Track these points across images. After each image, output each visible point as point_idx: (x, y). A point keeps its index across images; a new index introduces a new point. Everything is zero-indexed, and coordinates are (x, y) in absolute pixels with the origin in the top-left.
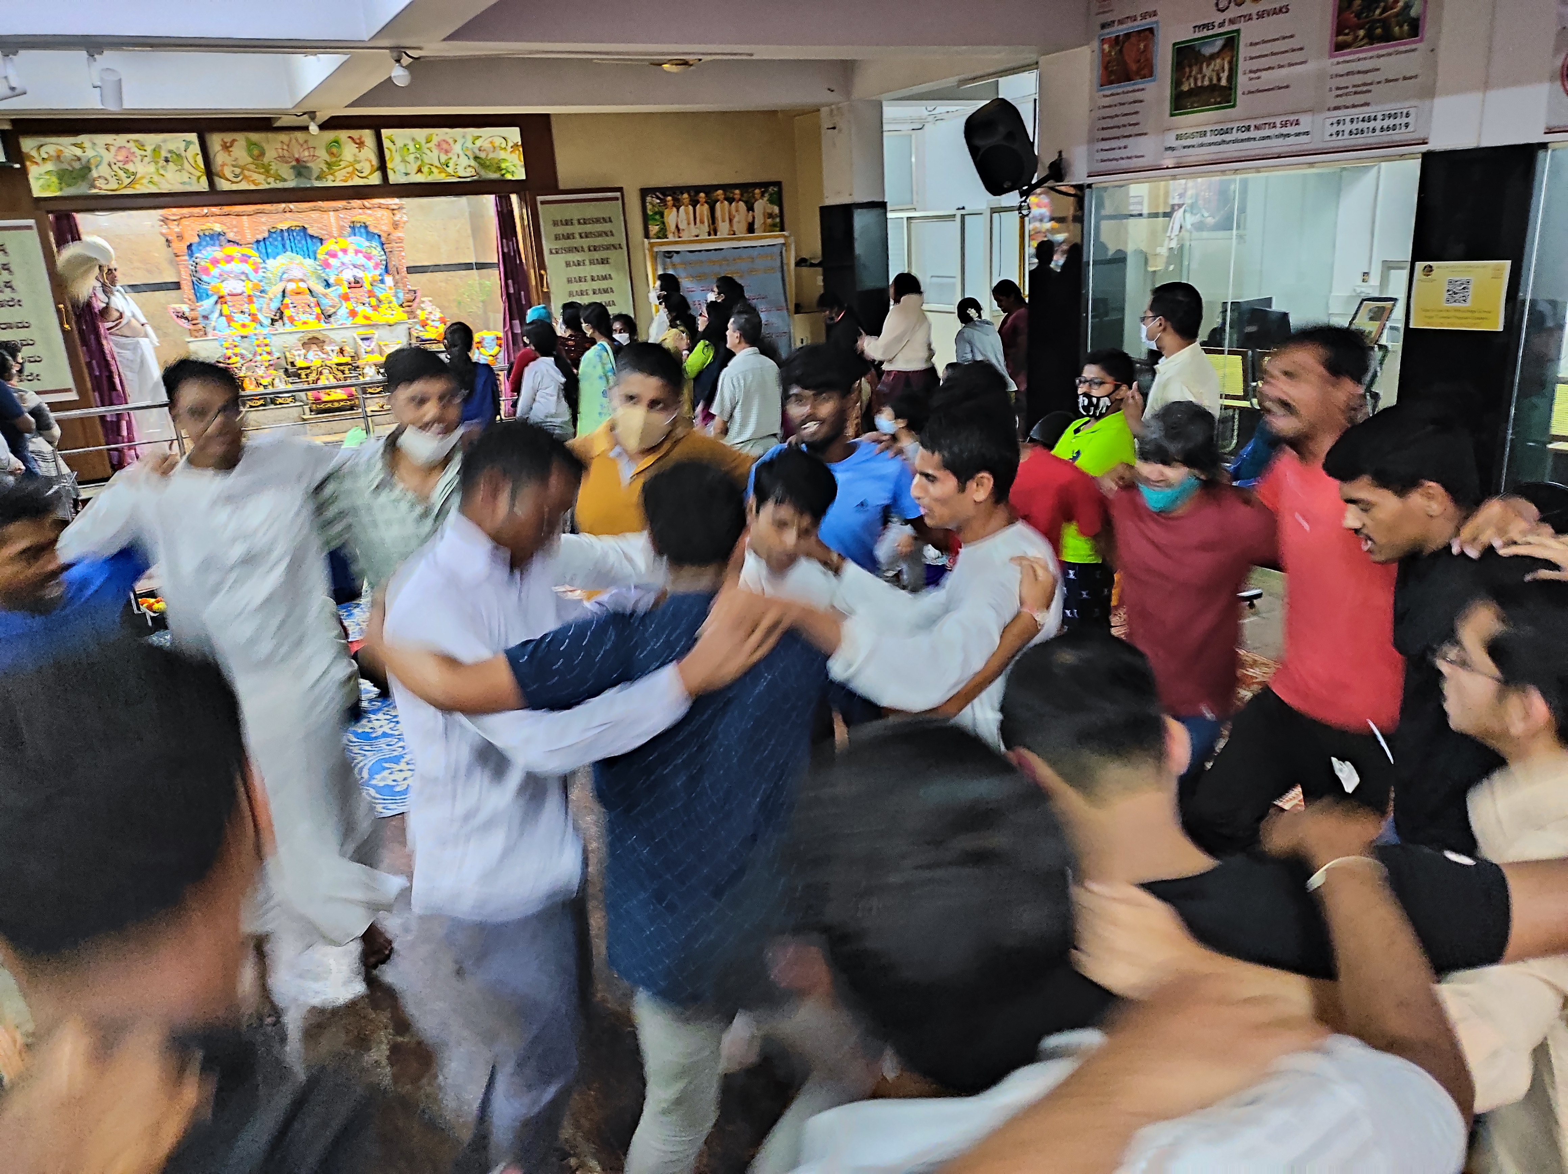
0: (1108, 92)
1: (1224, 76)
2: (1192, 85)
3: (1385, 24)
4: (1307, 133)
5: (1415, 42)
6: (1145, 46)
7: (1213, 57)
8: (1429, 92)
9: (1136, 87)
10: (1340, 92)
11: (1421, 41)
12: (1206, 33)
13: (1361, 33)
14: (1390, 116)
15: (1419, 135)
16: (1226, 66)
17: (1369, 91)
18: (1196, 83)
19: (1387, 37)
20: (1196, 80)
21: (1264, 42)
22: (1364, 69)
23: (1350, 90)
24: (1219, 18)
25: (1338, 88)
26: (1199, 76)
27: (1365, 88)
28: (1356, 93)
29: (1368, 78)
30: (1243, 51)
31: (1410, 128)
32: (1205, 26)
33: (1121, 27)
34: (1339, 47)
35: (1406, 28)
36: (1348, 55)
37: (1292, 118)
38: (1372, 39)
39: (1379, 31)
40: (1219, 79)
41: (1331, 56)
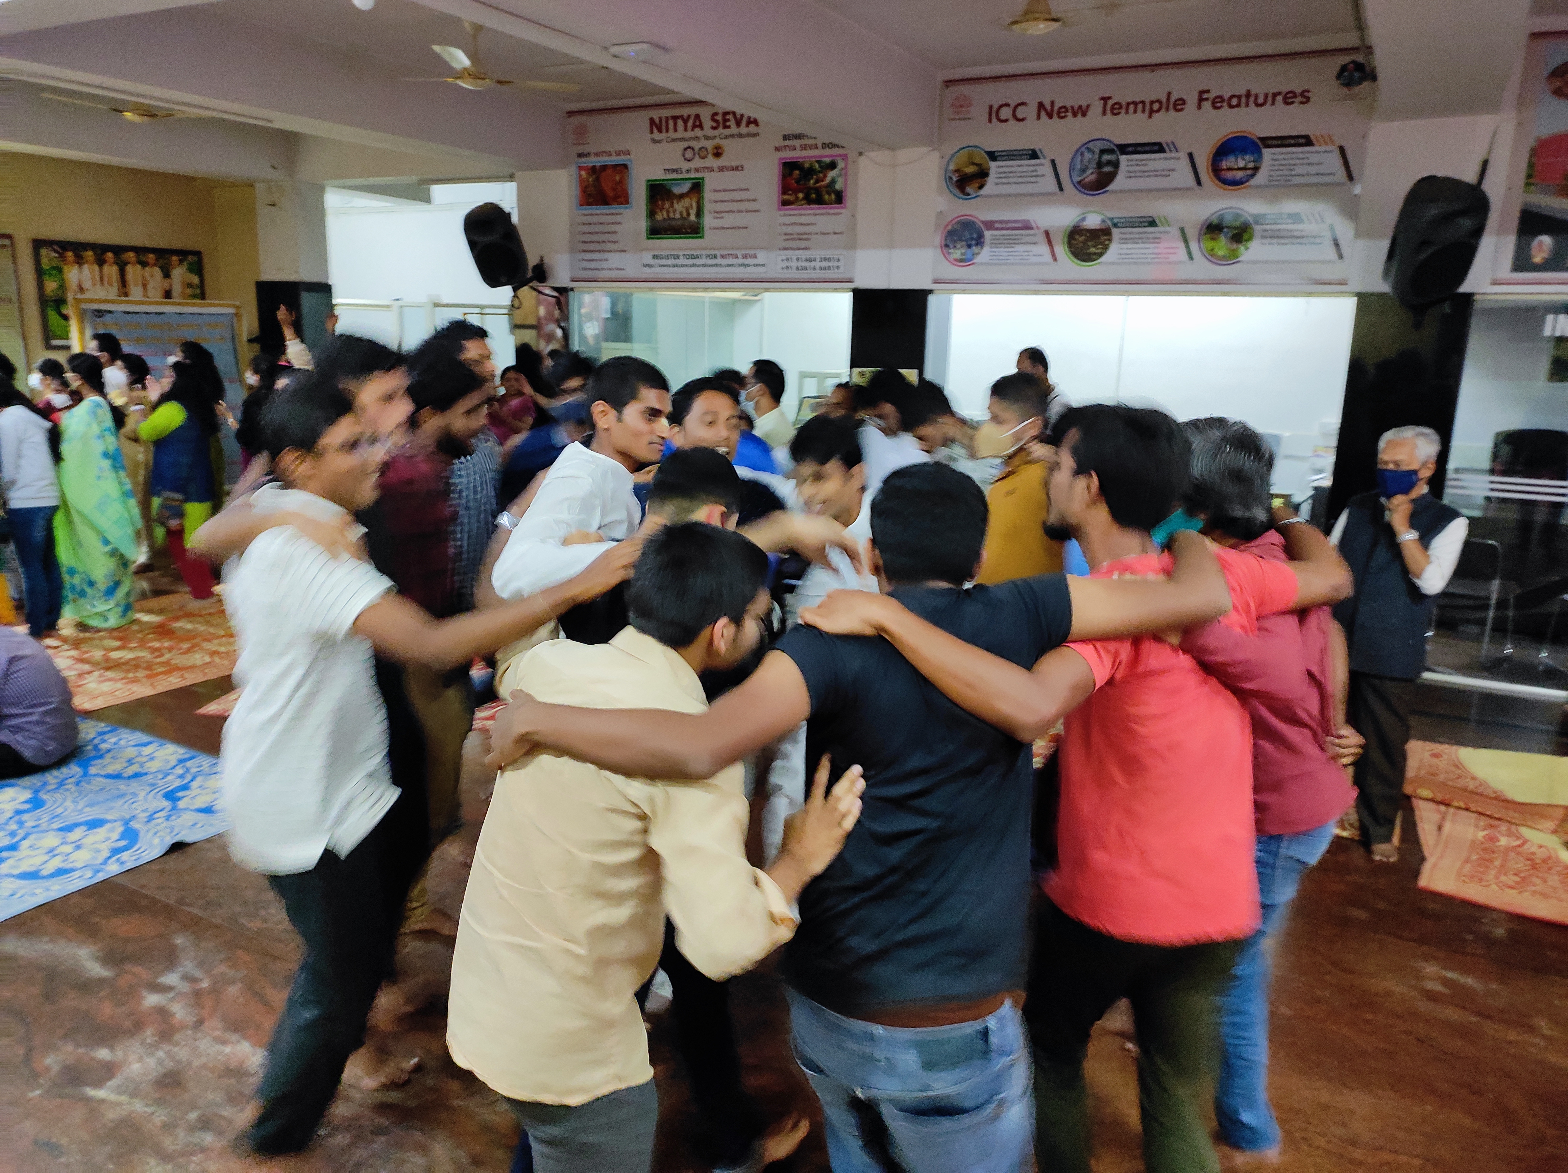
0: (585, 212)
1: (693, 212)
2: (665, 216)
3: (818, 191)
4: (763, 265)
5: (838, 208)
6: (621, 179)
7: (681, 196)
8: (852, 246)
9: (614, 211)
10: (787, 237)
11: (844, 207)
12: (675, 176)
13: (801, 195)
14: (825, 259)
15: (847, 276)
16: (694, 205)
17: (809, 239)
18: (668, 215)
19: (820, 201)
20: (668, 212)
21: (725, 191)
22: (806, 222)
23: (795, 236)
24: (685, 166)
25: (785, 234)
26: (671, 209)
27: (806, 237)
28: (800, 239)
29: (808, 229)
30: (708, 195)
31: (841, 269)
32: (675, 171)
33: (598, 159)
34: (785, 203)
35: (833, 196)
36: (792, 210)
37: (751, 252)
38: (809, 201)
39: (813, 196)
40: (688, 214)
41: (780, 210)
